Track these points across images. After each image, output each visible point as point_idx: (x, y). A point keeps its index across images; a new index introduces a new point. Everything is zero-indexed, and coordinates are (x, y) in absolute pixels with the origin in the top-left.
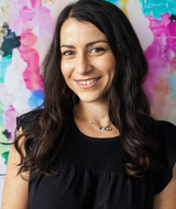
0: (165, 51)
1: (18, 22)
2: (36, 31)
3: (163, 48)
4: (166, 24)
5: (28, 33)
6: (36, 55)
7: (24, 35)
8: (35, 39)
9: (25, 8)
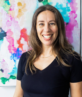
1: (6, 26)
2: (13, 30)
5: (10, 31)
6: (13, 40)
7: (8, 32)
8: (12, 33)
9: (8, 21)
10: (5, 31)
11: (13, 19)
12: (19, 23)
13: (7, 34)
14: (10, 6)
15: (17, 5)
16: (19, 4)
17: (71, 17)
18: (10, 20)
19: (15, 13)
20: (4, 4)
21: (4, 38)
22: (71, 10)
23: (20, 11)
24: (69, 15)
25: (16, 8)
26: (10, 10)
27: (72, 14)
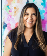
10: (7, 24)
11: (11, 17)
12: (14, 19)
13: (8, 26)
14: (9, 9)
15: (14, 9)
16: (15, 8)
17: (45, 16)
18: (9, 17)
19: (13, 13)
20: (6, 8)
21: (6, 28)
22: (45, 12)
23: (15, 12)
24: (44, 15)
25: (13, 10)
26: (10, 11)
27: (46, 14)
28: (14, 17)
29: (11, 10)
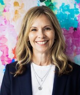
0: (72, 46)
3: (71, 44)
4: (72, 32)
28: (13, 23)
29: (6, 9)
